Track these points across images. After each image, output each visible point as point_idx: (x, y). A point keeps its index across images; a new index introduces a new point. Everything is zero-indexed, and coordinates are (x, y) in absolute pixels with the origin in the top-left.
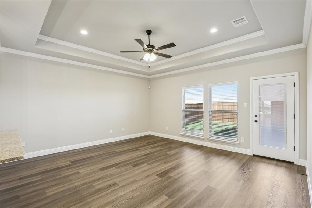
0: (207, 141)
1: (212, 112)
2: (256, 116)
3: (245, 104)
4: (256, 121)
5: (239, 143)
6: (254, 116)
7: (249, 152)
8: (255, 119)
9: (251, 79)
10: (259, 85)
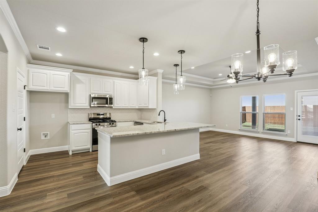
0: (261, 134)
1: (265, 113)
2: (299, 116)
3: (291, 108)
4: (299, 119)
5: (287, 134)
6: (298, 116)
7: (294, 140)
8: (298, 118)
9: (296, 91)
10: (302, 96)
